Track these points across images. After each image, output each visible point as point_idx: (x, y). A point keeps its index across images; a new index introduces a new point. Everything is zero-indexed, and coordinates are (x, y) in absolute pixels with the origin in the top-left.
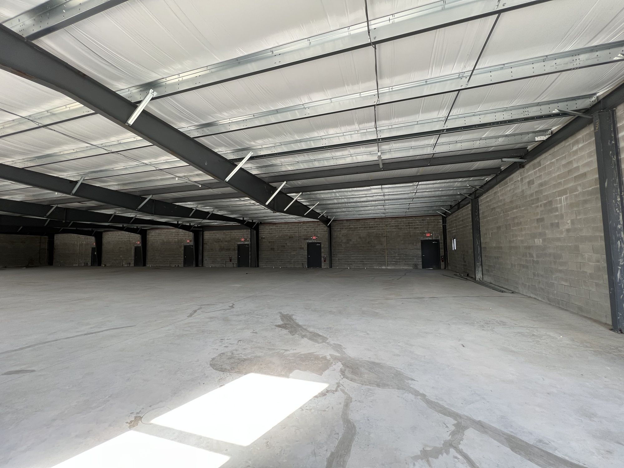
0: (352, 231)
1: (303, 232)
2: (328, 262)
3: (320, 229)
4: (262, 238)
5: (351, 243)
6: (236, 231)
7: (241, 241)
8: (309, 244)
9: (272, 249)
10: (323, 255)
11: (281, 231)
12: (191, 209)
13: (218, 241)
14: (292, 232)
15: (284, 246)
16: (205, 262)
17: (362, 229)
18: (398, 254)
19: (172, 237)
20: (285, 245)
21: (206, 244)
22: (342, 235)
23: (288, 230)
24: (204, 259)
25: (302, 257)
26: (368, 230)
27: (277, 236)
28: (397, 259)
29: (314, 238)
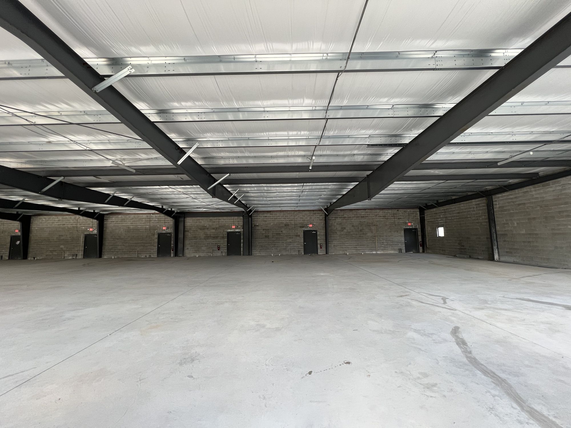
0: (346, 220)
1: (298, 220)
2: (324, 248)
3: (315, 218)
4: (255, 226)
5: (345, 231)
6: (225, 218)
7: (231, 229)
8: (305, 232)
9: (267, 237)
10: (319, 242)
11: (277, 218)
13: (203, 228)
14: (288, 220)
16: (186, 251)
17: (354, 218)
18: (386, 241)
19: (141, 223)
20: (281, 232)
22: (337, 224)
23: (284, 218)
24: (186, 248)
25: (297, 244)
26: (359, 219)
27: (272, 224)
28: (385, 245)
29: (311, 226)
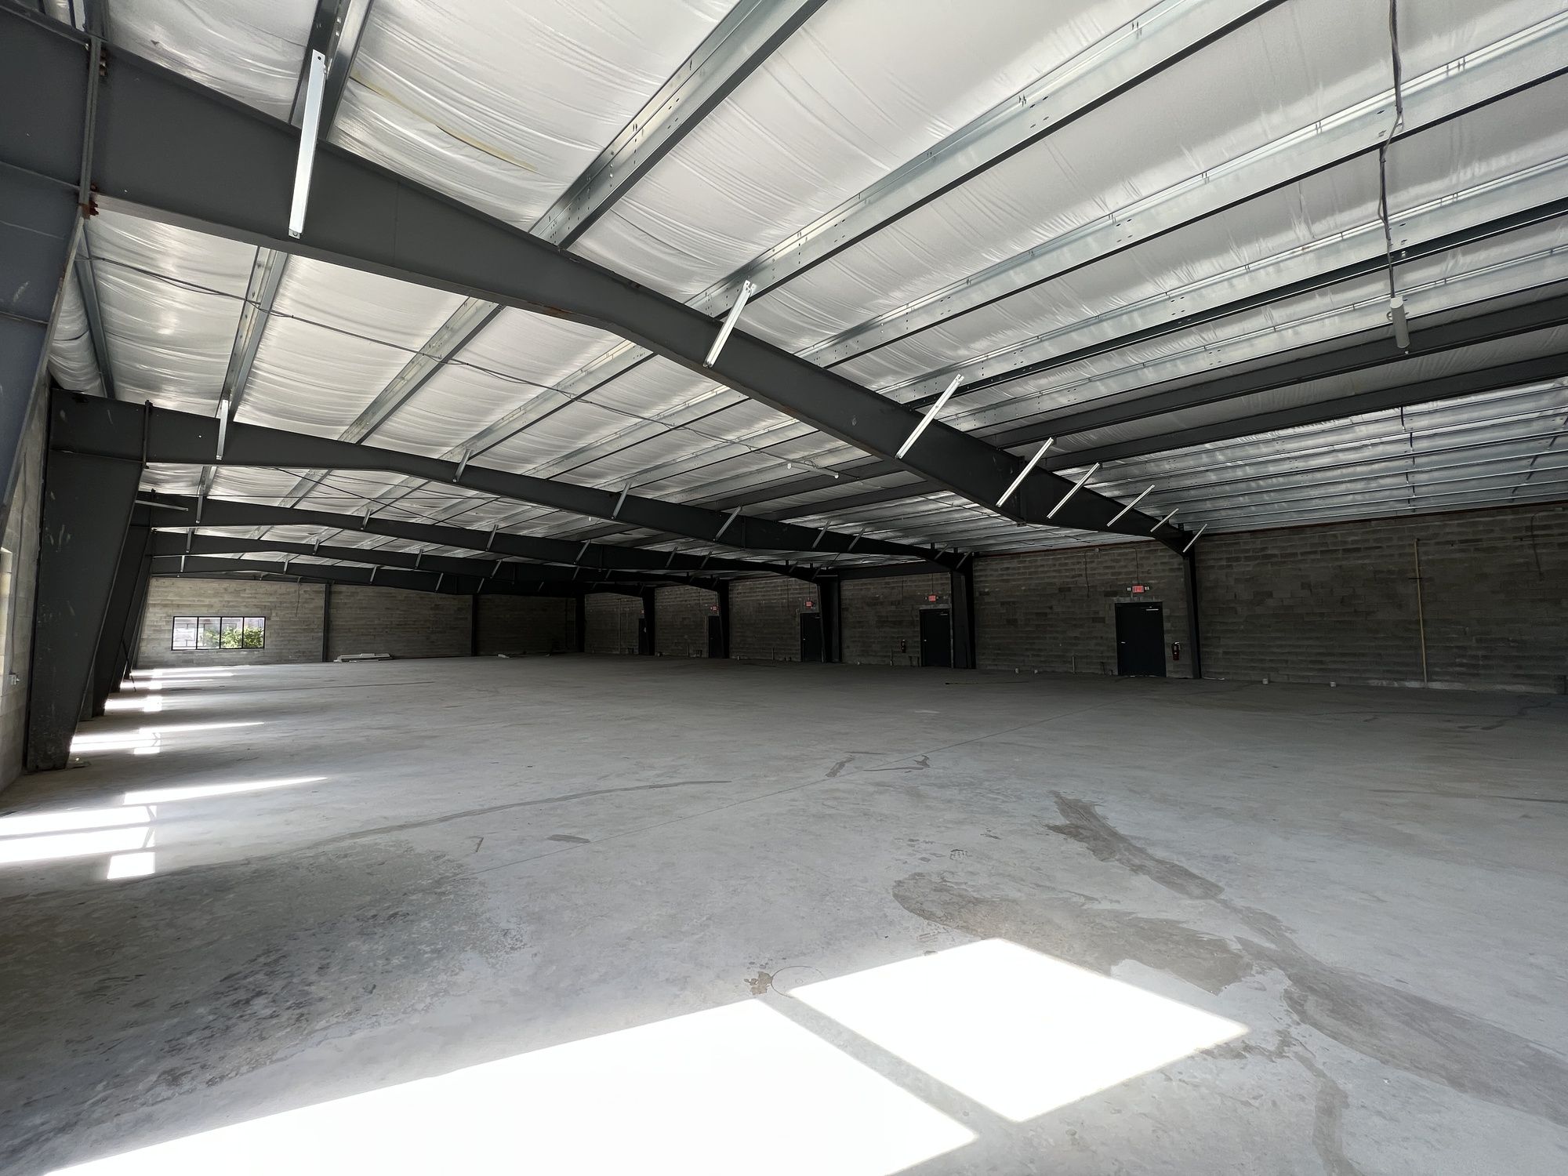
0: (1273, 564)
1: (1099, 574)
2: (1186, 659)
3: (1156, 564)
4: (982, 594)
5: (1270, 602)
6: (914, 577)
7: (928, 603)
8: (1120, 609)
9: (1012, 622)
10: (1168, 638)
11: (1036, 573)
12: (816, 531)
13: (874, 602)
14: (1067, 577)
15: (1045, 614)
16: (846, 652)
17: (1312, 557)
18: (1479, 641)
19: (775, 595)
20: (1048, 611)
21: (847, 609)
22: (1237, 580)
23: (1055, 571)
24: (844, 645)
25: (1097, 644)
26: (1337, 559)
27: (1023, 588)
28: (1475, 657)
29: (1139, 589)
